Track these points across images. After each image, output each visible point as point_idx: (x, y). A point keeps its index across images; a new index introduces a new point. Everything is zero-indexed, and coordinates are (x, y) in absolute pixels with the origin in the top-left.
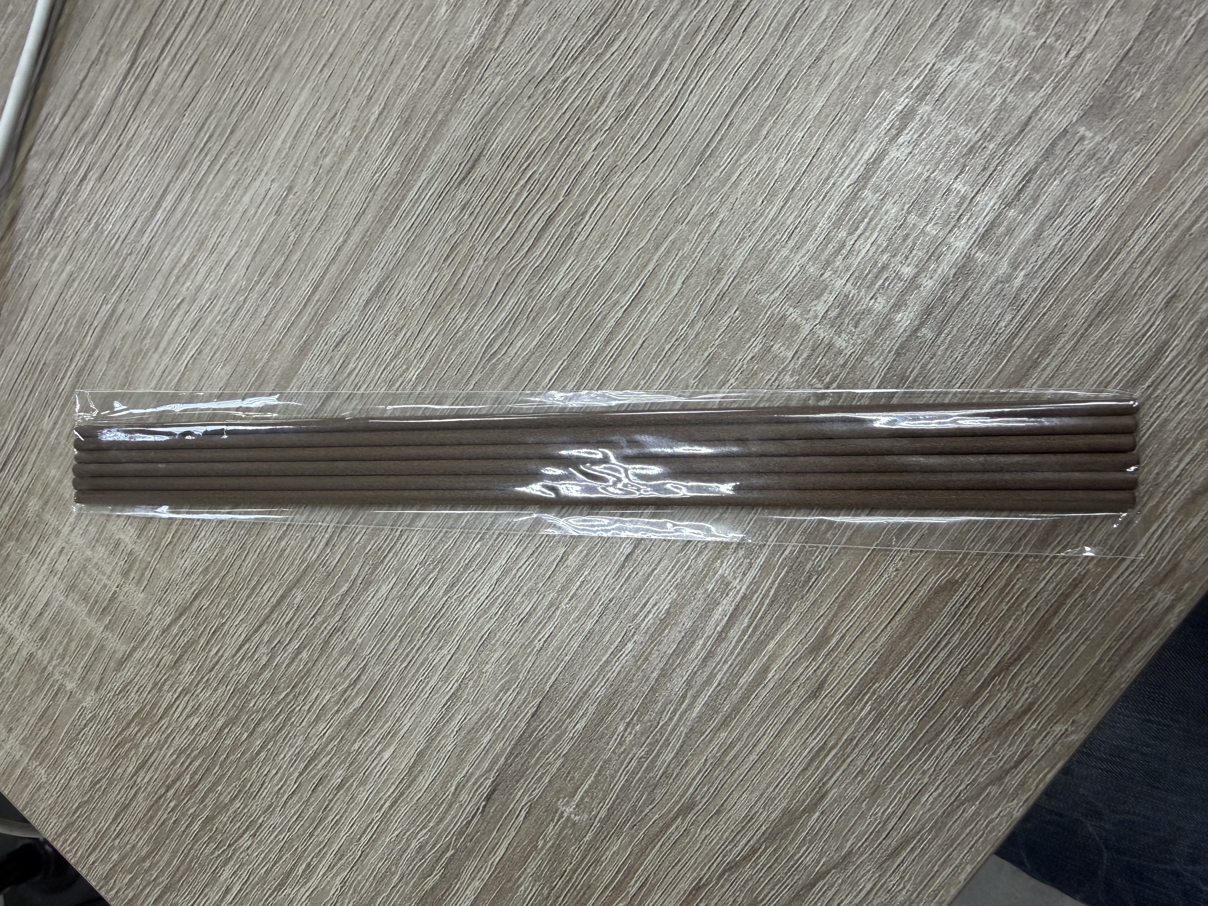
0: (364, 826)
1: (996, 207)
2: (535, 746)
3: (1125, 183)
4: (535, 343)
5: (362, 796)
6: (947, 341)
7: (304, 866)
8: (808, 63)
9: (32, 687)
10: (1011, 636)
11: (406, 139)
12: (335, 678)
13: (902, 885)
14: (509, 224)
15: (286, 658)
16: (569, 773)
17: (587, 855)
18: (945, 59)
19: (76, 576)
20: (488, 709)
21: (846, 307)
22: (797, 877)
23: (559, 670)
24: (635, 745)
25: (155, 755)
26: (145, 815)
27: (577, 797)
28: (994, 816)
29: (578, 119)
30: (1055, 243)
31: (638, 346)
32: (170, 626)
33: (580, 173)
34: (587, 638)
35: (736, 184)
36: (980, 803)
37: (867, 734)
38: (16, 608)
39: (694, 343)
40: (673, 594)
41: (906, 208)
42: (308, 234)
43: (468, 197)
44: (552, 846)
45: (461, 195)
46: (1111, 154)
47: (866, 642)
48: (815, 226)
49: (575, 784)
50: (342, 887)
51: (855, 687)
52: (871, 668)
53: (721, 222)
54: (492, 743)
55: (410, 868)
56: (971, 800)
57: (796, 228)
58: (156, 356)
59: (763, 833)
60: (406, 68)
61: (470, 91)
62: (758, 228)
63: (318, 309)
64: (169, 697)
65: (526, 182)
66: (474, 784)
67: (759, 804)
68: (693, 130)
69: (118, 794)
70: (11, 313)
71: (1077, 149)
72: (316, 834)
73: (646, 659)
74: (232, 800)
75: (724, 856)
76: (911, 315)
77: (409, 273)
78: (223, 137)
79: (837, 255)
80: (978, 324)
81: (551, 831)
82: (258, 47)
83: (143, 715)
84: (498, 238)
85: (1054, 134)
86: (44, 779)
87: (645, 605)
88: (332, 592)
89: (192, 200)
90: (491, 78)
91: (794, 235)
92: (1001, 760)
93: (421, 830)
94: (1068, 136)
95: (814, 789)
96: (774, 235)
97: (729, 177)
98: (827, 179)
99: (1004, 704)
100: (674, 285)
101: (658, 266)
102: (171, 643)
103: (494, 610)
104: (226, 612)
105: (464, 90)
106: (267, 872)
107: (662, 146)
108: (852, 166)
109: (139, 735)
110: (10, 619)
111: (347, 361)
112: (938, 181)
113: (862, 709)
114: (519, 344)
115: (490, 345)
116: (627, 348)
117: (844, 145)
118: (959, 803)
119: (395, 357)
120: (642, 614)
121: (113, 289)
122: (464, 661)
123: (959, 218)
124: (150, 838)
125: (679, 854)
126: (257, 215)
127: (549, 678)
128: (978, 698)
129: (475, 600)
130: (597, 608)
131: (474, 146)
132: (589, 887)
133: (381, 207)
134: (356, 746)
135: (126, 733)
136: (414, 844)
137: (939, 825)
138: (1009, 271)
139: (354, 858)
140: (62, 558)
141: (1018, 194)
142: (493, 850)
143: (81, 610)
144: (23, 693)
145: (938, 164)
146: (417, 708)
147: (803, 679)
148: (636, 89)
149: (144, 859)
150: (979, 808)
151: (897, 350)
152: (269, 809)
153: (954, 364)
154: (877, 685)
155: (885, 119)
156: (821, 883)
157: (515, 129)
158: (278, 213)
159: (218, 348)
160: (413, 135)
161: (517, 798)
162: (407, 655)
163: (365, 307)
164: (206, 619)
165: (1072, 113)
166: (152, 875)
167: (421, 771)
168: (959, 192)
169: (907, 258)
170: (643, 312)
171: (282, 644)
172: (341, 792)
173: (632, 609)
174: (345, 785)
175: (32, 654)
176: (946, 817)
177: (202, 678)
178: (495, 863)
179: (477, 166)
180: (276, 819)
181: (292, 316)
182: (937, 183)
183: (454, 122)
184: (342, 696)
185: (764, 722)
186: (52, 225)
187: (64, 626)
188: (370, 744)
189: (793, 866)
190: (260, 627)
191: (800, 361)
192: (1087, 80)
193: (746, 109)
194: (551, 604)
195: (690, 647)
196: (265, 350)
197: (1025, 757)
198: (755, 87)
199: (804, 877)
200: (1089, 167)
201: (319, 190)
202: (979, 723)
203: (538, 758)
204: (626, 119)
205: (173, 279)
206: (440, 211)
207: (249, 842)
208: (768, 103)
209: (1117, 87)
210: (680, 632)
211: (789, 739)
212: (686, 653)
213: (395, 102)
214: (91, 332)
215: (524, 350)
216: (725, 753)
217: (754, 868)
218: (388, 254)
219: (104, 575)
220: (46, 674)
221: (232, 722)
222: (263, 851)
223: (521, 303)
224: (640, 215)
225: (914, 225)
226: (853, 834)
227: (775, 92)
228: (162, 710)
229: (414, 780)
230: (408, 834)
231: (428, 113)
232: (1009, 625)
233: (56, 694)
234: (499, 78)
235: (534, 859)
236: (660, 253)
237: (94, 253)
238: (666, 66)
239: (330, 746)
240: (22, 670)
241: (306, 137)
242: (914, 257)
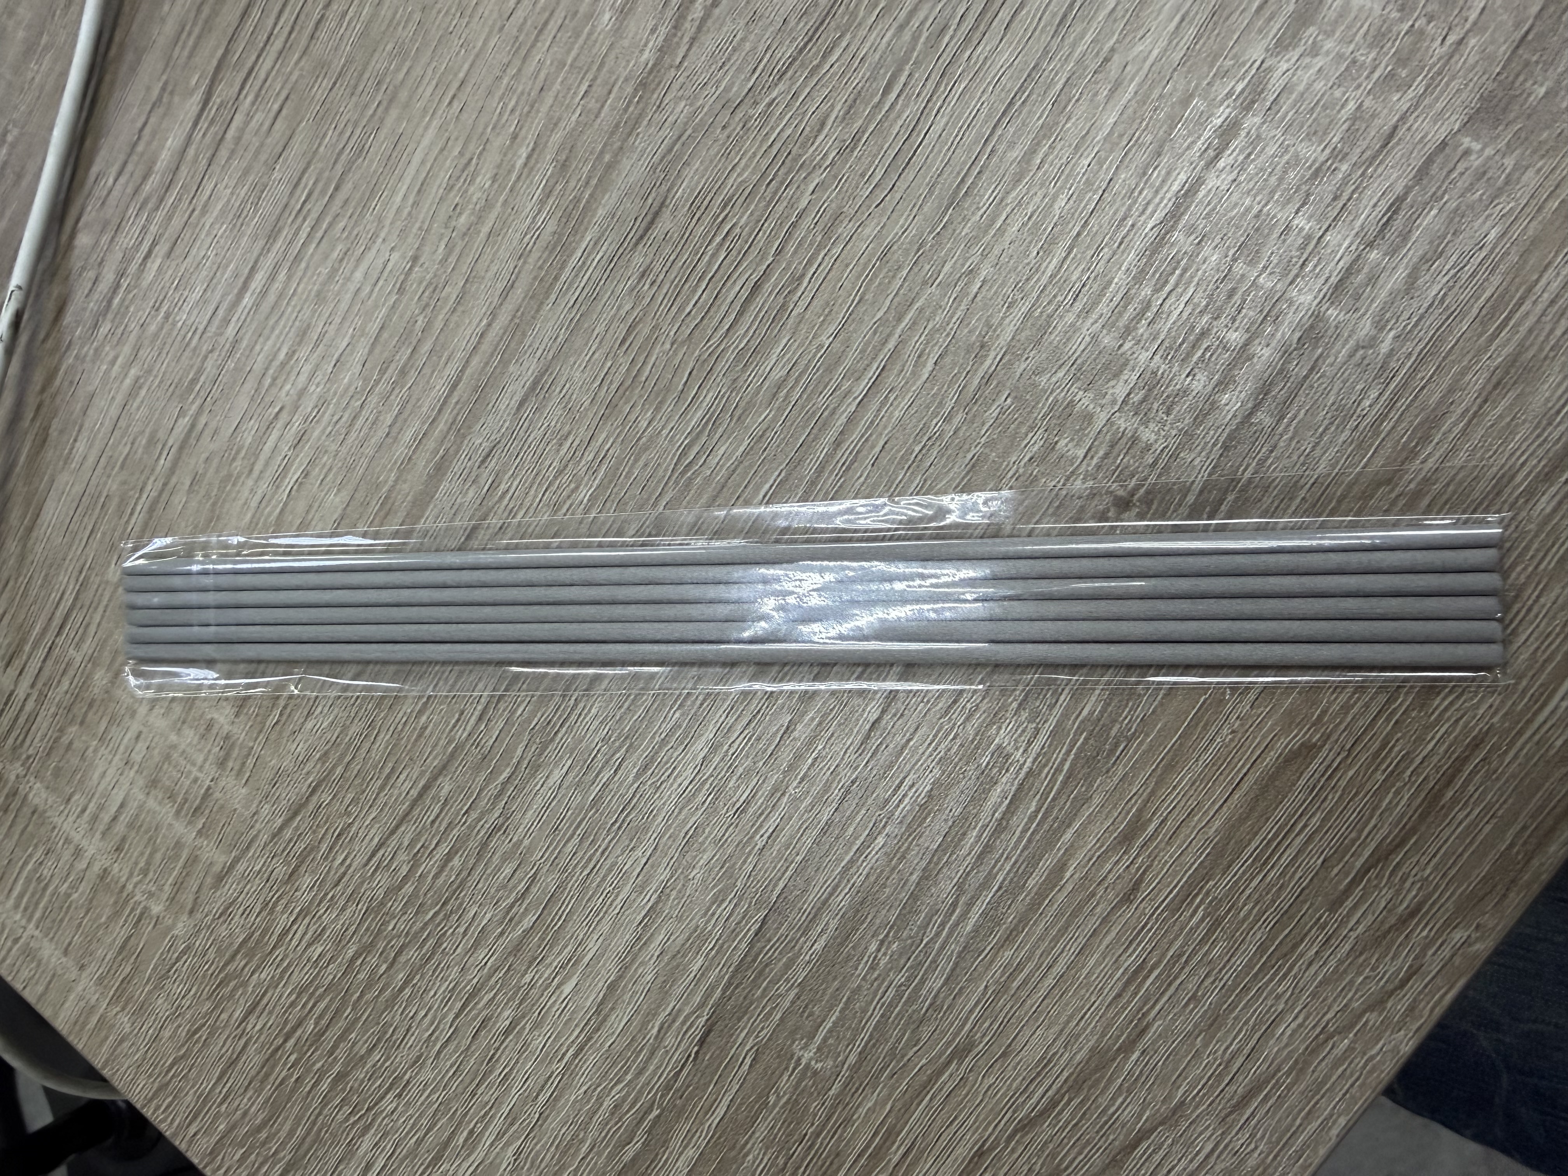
0: (541, 1081)
1: (1353, 247)
2: (761, 973)
3: (1528, 210)
4: (742, 449)
5: (538, 1043)
6: (1292, 428)
7: (465, 1134)
8: (1093, 66)
9: (108, 912)
10: (1390, 815)
11: (564, 188)
12: (498, 891)
13: (1252, 1146)
14: (702, 295)
15: (433, 865)
16: (806, 1006)
17: (834, 1113)
18: (1278, 53)
19: (158, 768)
20: (698, 927)
21: (1154, 387)
22: (1111, 1137)
23: (788, 873)
24: (890, 970)
25: (269, 994)
26: (258, 1073)
27: (818, 1039)
28: (1373, 1052)
29: (789, 153)
30: (1434, 293)
31: (877, 449)
32: (281, 829)
33: (794, 225)
34: (824, 832)
35: (1001, 231)
36: (1356, 1035)
37: (1200, 949)
38: (84, 811)
39: (953, 442)
40: (935, 771)
41: (1231, 253)
42: (441, 317)
43: (648, 261)
44: (787, 1103)
45: (639, 260)
46: (1507, 171)
47: (1194, 827)
48: (1110, 282)
49: (815, 1021)
50: (515, 1160)
51: (1182, 887)
52: (1202, 862)
53: (984, 282)
54: (704, 971)
55: (603, 1134)
56: (1342, 1031)
57: (1084, 286)
58: (250, 483)
59: (1066, 1081)
60: (561, 95)
61: (645, 123)
62: (1033, 287)
63: (458, 414)
64: (283, 921)
65: (724, 239)
66: (684, 1023)
67: (1059, 1043)
68: (942, 161)
69: (223, 1046)
70: (61, 432)
71: (1460, 168)
72: (479, 1092)
73: (903, 857)
74: (370, 1051)
75: (1014, 1112)
76: (1243, 394)
77: (575, 363)
78: (326, 194)
79: (1141, 319)
80: (1333, 404)
81: (785, 1083)
82: (366, 76)
83: (251, 944)
84: (689, 313)
85: (1430, 147)
86: (127, 1030)
87: (899, 786)
88: (488, 781)
89: (289, 277)
90: (672, 104)
91: (1081, 295)
92: (1381, 978)
93: (615, 1084)
94: (1448, 150)
95: (1132, 1021)
96: (1055, 296)
97: (993, 221)
98: (1124, 219)
99: (1383, 904)
100: (924, 366)
101: (901, 342)
102: (283, 851)
103: (700, 798)
104: (354, 810)
105: (637, 122)
106: (419, 1142)
107: (902, 185)
108: (1157, 200)
109: (247, 969)
110: (76, 825)
111: (497, 481)
112: (1274, 217)
113: (1192, 916)
114: (721, 452)
115: (684, 454)
116: (864, 452)
117: (1144, 174)
118: (1325, 1037)
119: (560, 472)
120: (895, 799)
121: (192, 397)
122: (663, 866)
123: (1303, 264)
124: (266, 1101)
125: (955, 1110)
126: (374, 295)
127: (775, 885)
128: (1348, 897)
129: (675, 786)
130: (836, 793)
131: (653, 195)
132: (838, 1155)
133: (535, 278)
134: (527, 978)
135: (231, 968)
136: (607, 1103)
137: (1300, 1066)
138: (1373, 332)
139: (530, 1122)
140: (140, 745)
141: (1382, 230)
142: (709, 1109)
143: (166, 812)
144: (95, 920)
145: (1273, 192)
146: (605, 927)
147: (1111, 878)
148: (864, 111)
149: (259, 1129)
150: (1353, 1042)
151: (1224, 442)
152: (417, 1062)
153: (1302, 458)
154: (1211, 883)
155: (1199, 138)
156: (1145, 1145)
157: (706, 170)
158: (401, 291)
159: (330, 469)
160: (572, 184)
161: (740, 1041)
162: (590, 859)
163: (518, 409)
164: (328, 819)
165: (1453, 118)
166: (270, 1148)
167: (612, 1009)
168: (1302, 229)
169: (1234, 320)
170: (883, 404)
171: (427, 848)
172: (511, 1037)
173: (882, 792)
174: (514, 1028)
175: (105, 870)
176: (1309, 1054)
177: (326, 894)
178: (714, 1126)
179: (657, 220)
180: (427, 1074)
181: (424, 423)
182: (1272, 219)
183: (626, 164)
184: (508, 913)
185: (1063, 935)
186: (110, 316)
187: (146, 832)
188: (546, 975)
189: (1106, 1123)
190: (397, 827)
191: (1095, 461)
192: (1471, 76)
193: (1012, 130)
194: (775, 789)
195: (960, 840)
196: (391, 470)
197: (1415, 973)
198: (1023, 102)
199: (1121, 1137)
200: (1477, 191)
201: (453, 259)
202: (1351, 930)
203: (765, 989)
204: (852, 151)
205: (268, 381)
206: (612, 282)
207: (394, 1105)
208: (1041, 122)
209: (1513, 82)
210: (946, 820)
211: (1096, 956)
212: (955, 847)
213: (547, 142)
214: (165, 453)
215: (728, 459)
216: (1012, 977)
217: (1055, 1126)
218: (546, 340)
219: (194, 764)
220: (125, 895)
221: (366, 949)
222: (411, 1116)
223: (723, 396)
224: (875, 276)
225: (1243, 276)
226: (1186, 1078)
227: (1050, 106)
228: (275, 937)
229: (605, 1020)
230: (599, 1089)
231: (591, 153)
232: (1387, 801)
233: (139, 920)
234: (683, 104)
235: (765, 1119)
236: (904, 324)
237: (165, 351)
238: (903, 79)
239: (494, 979)
240: (94, 890)
241: (434, 191)
242: (1244, 317)
